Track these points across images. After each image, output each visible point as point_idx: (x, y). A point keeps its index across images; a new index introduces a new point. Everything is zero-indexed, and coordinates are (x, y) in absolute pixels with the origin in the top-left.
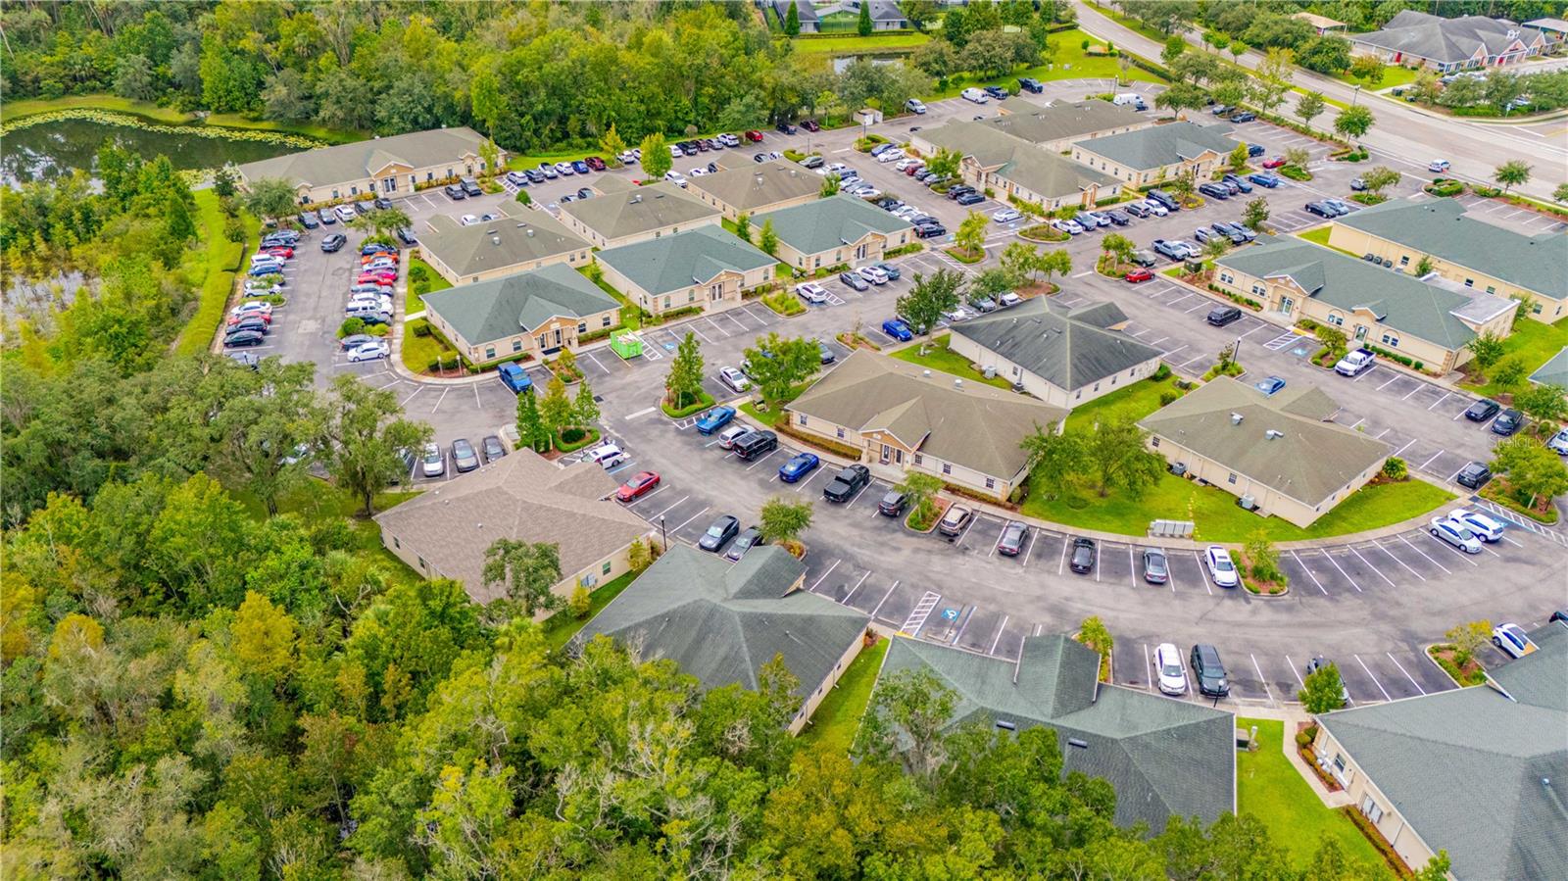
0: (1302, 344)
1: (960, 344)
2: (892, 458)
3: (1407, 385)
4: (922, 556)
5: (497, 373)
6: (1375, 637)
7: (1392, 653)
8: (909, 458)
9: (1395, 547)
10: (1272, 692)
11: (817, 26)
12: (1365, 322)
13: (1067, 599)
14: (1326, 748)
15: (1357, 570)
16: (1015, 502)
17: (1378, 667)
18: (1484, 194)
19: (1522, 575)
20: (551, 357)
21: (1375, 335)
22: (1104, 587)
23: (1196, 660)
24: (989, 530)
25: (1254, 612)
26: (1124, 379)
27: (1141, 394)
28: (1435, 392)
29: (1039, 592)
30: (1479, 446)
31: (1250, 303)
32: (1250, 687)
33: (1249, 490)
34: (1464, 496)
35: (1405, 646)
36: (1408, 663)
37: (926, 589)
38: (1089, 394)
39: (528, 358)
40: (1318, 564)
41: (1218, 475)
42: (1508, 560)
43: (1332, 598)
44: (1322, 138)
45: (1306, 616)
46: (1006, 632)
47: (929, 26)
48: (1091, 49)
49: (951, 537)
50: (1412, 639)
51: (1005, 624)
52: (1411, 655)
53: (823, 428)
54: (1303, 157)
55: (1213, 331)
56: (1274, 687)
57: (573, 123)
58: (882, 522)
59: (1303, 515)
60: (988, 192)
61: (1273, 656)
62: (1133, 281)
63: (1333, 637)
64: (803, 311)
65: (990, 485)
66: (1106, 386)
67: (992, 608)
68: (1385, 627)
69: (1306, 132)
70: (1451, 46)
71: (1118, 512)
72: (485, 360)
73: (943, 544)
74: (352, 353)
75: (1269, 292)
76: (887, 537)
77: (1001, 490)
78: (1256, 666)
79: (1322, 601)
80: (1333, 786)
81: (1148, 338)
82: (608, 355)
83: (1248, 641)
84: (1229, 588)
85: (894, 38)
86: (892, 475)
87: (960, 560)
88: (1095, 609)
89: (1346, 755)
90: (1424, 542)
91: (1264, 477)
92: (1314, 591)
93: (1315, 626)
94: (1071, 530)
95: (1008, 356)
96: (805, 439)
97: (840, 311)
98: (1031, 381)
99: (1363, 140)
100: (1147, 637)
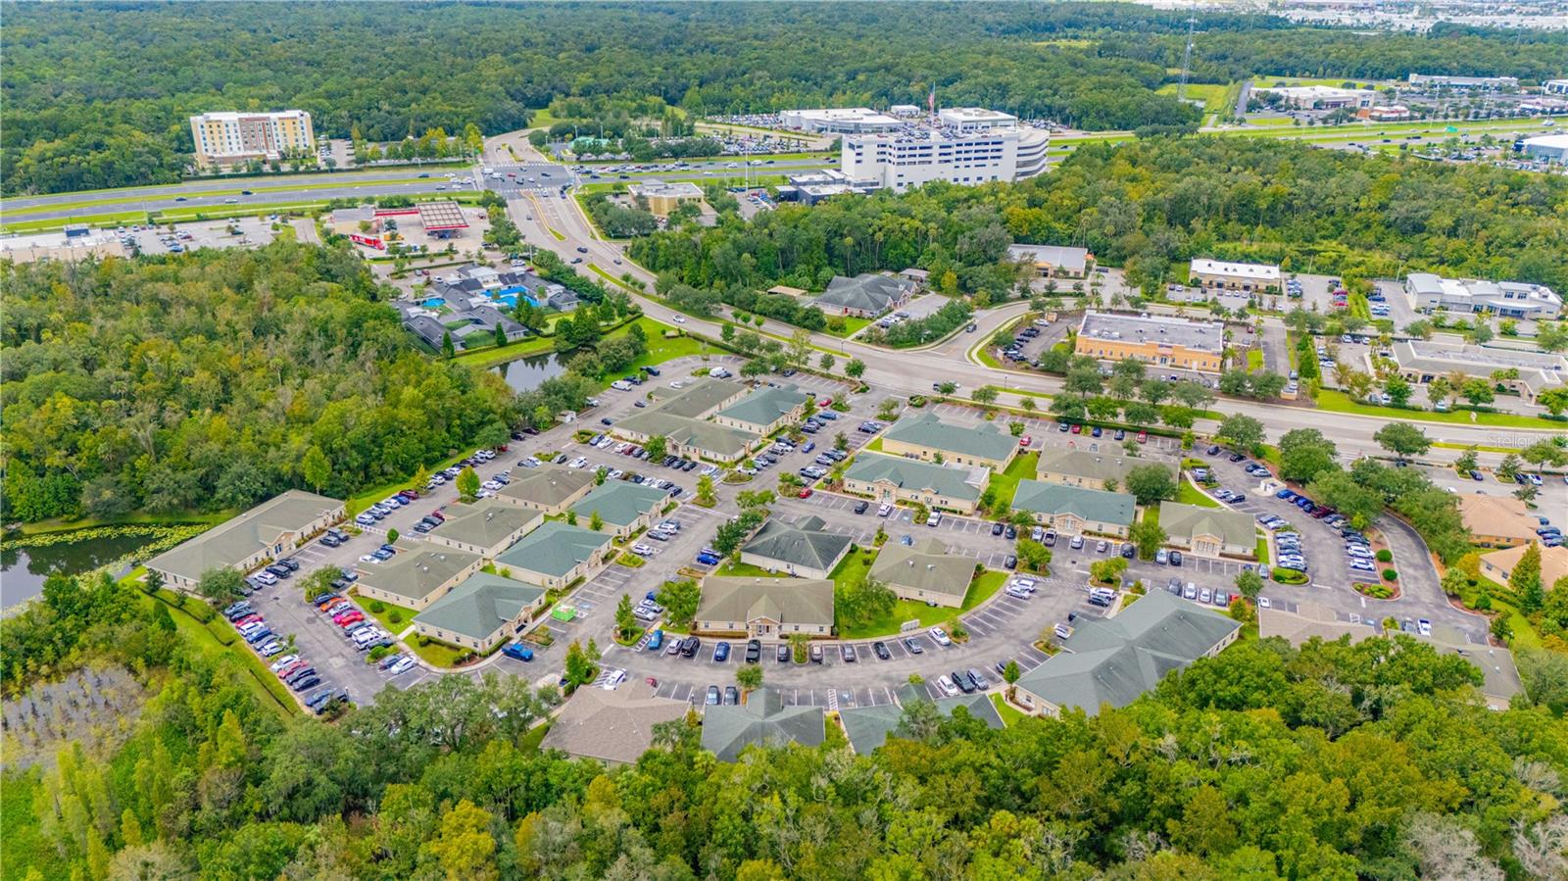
0: (905, 513)
1: (748, 558)
2: (764, 631)
3: (961, 524)
4: (813, 675)
5: (500, 653)
6: (1012, 646)
7: (1021, 651)
8: (775, 628)
9: (999, 605)
11: (463, 345)
12: (929, 495)
13: (888, 672)
14: (1021, 697)
15: (990, 621)
16: (834, 635)
17: (1020, 659)
18: (937, 402)
19: (1050, 602)
20: (524, 632)
21: (936, 501)
22: (899, 661)
23: (956, 680)
24: (832, 652)
25: (964, 651)
26: (841, 556)
27: (851, 562)
28: (974, 525)
29: (875, 672)
30: (1006, 548)
31: (869, 496)
33: (930, 597)
34: (1011, 573)
35: (1024, 646)
36: (1029, 653)
37: (827, 689)
38: (831, 569)
39: (509, 639)
40: (974, 622)
41: (914, 594)
42: (1043, 597)
43: (988, 635)
44: (841, 380)
45: (982, 647)
46: (873, 695)
47: (545, 331)
48: (668, 334)
49: (819, 662)
50: (1025, 643)
51: (871, 692)
52: (1028, 649)
53: (721, 626)
54: (841, 397)
55: (859, 516)
56: (988, 680)
57: (375, 467)
58: (782, 665)
59: (957, 602)
60: (685, 457)
61: (980, 667)
62: (804, 497)
63: (997, 652)
64: (644, 563)
65: (821, 630)
66: (836, 562)
67: (860, 687)
68: (1013, 641)
69: (829, 377)
70: (873, 300)
71: (882, 625)
72: (488, 648)
73: (817, 667)
74: (395, 669)
75: (877, 488)
76: (791, 671)
77: (827, 631)
79: (985, 638)
80: (1029, 709)
81: (833, 529)
82: (554, 621)
83: (967, 664)
84: (948, 645)
85: (525, 345)
86: (770, 639)
87: (830, 671)
88: (902, 672)
89: (1031, 694)
90: (1007, 600)
91: (936, 588)
92: (980, 636)
93: (989, 649)
94: (868, 640)
95: (783, 559)
96: (711, 636)
97: (664, 556)
98: (798, 570)
99: (863, 377)
100: (930, 677)
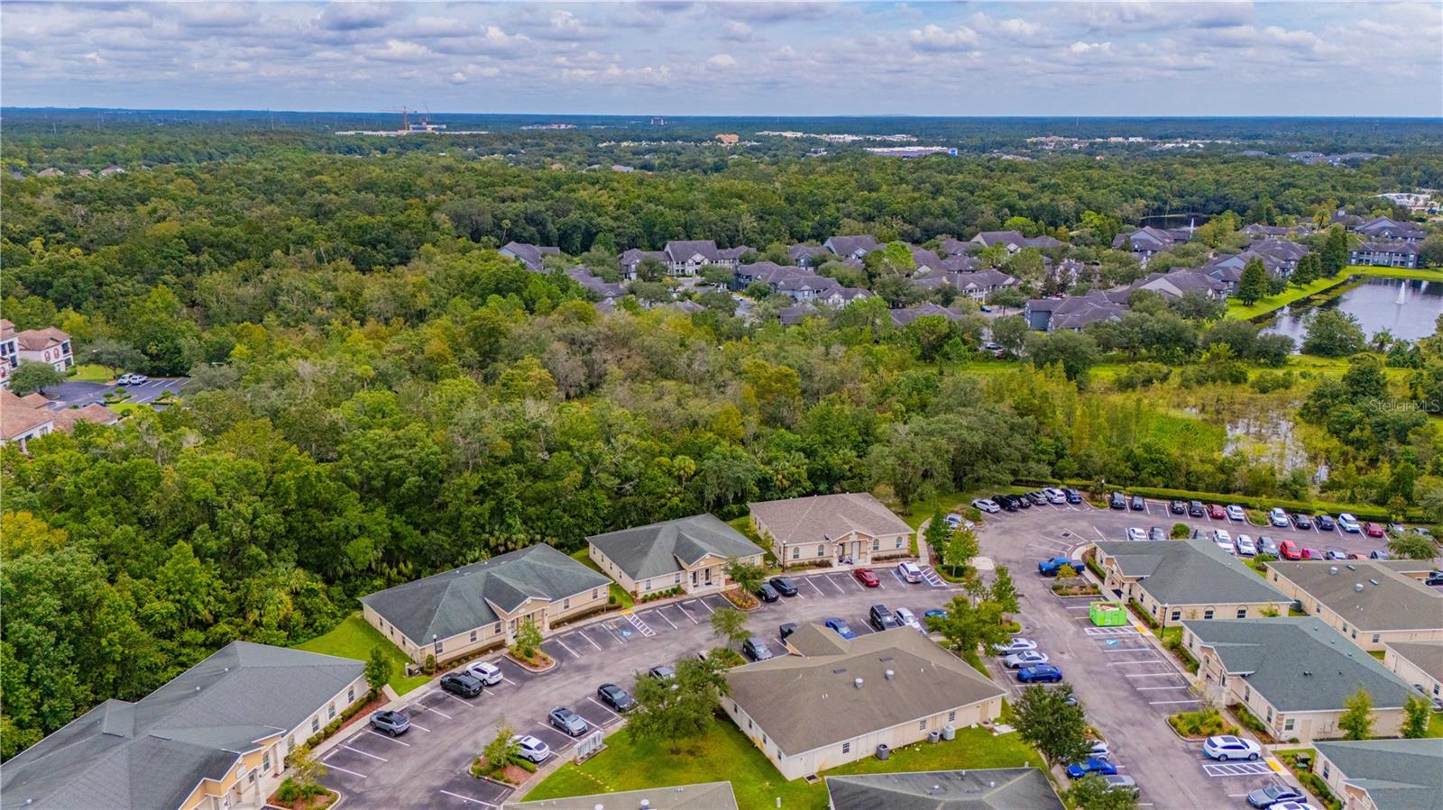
4: (691, 644)
6: (383, 783)
7: (363, 779)
10: (421, 708)
13: (587, 678)
17: (367, 762)
22: (579, 697)
25: (476, 744)
29: (606, 670)
32: (432, 701)
35: (357, 790)
36: (349, 779)
37: (657, 634)
43: (434, 789)
45: (440, 765)
46: (589, 643)
50: (355, 798)
51: (596, 646)
52: (348, 786)
56: (421, 710)
61: (437, 726)
63: (410, 764)
67: (615, 649)
68: (380, 795)
78: (442, 715)
79: (439, 783)
83: (461, 724)
87: (672, 656)
88: (566, 682)
92: (451, 786)
93: (428, 763)
100: (518, 689)
